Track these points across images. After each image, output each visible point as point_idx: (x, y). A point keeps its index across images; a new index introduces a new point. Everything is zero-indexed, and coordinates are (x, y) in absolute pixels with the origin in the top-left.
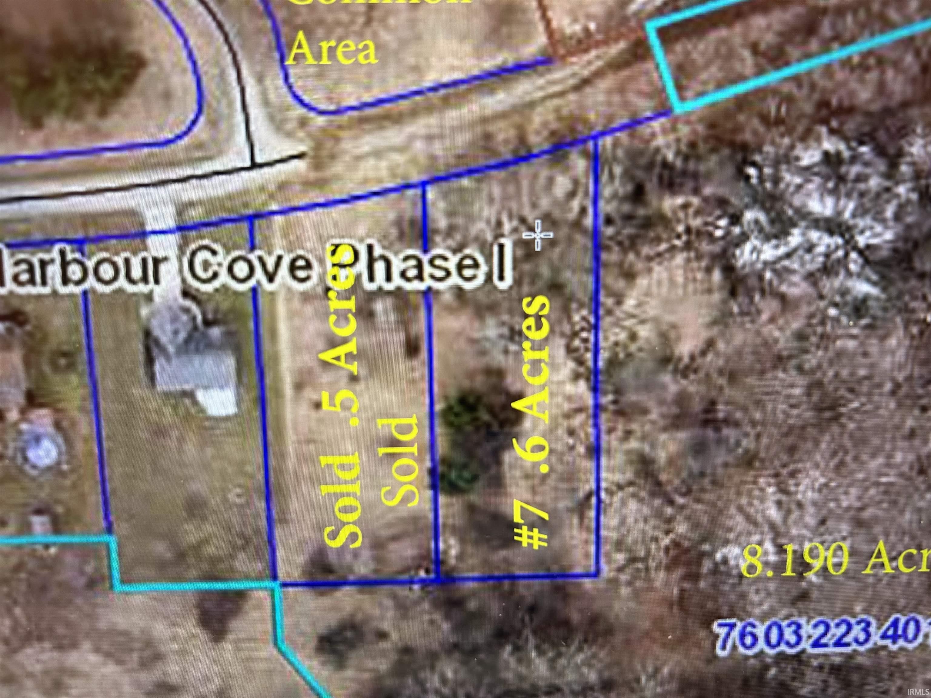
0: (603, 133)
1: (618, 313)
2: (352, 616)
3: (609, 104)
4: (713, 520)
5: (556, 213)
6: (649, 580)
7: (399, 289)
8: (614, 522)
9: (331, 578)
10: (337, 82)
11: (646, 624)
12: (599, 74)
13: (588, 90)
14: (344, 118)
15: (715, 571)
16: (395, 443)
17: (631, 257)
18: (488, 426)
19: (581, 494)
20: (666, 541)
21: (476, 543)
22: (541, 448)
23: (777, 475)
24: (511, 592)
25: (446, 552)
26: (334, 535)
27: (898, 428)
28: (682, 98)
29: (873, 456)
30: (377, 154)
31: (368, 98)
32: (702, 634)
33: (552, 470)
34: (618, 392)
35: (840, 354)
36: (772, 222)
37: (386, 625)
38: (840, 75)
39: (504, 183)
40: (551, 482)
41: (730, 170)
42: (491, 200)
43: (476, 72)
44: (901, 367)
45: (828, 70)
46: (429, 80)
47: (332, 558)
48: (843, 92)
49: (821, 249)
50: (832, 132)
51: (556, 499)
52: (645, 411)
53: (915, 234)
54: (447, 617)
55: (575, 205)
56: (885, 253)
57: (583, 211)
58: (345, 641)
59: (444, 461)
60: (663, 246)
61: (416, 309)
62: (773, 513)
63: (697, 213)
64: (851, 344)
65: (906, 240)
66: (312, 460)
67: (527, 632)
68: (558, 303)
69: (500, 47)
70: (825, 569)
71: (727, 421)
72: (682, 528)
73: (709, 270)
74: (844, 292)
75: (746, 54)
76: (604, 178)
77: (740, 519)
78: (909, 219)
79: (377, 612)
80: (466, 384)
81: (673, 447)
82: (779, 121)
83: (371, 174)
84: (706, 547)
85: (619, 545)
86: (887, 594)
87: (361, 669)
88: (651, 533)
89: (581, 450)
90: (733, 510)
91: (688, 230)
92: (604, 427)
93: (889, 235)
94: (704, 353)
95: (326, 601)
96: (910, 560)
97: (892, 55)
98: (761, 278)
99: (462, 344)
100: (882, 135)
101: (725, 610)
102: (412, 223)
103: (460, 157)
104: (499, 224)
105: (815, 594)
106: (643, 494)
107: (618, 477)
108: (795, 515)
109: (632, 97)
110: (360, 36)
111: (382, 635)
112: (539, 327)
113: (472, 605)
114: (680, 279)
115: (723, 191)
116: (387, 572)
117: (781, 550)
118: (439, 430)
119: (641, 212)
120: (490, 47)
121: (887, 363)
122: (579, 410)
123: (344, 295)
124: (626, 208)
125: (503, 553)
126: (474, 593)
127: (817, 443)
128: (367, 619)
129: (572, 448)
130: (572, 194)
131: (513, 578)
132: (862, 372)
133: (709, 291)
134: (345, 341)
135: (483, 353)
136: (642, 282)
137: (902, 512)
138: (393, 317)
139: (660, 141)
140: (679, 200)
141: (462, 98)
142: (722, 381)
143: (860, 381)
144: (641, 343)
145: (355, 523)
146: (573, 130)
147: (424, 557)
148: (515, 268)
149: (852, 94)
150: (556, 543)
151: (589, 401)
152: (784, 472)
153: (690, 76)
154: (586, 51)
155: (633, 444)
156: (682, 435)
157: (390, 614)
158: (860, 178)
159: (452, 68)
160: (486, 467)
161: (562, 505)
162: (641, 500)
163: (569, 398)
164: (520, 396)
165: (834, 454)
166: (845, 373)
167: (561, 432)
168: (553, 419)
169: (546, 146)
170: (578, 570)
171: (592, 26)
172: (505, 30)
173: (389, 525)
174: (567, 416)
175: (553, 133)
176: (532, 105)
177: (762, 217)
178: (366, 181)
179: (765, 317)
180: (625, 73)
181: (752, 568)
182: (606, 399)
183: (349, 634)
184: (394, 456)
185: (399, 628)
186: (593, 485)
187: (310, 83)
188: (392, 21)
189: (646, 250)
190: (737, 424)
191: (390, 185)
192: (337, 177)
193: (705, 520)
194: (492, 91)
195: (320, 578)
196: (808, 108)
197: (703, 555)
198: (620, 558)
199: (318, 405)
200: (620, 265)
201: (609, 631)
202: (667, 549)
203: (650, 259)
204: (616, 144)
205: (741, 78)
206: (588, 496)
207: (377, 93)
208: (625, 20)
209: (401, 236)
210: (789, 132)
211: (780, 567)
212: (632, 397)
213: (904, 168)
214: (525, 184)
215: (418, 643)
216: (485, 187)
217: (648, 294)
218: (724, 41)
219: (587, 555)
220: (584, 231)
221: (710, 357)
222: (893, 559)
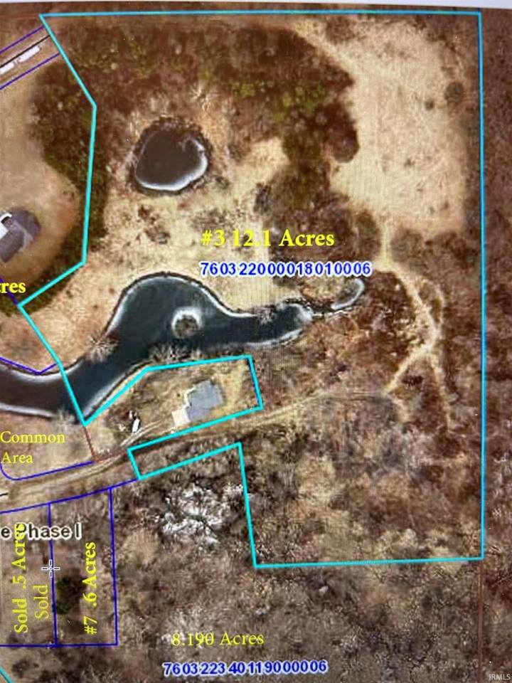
0: (113, 487)
1: (122, 549)
2: (25, 657)
3: (115, 477)
4: (160, 624)
5: (97, 514)
6: (136, 646)
7: (40, 540)
8: (122, 624)
9: (17, 644)
10: (19, 469)
11: (136, 664)
12: (111, 467)
13: (107, 472)
14: (21, 482)
15: (162, 643)
16: (40, 595)
17: (125, 529)
18: (74, 589)
19: (109, 614)
20: (142, 632)
21: (70, 632)
22: (93, 597)
23: (183, 607)
24: (84, 651)
25: (59, 635)
26: (18, 628)
27: (229, 590)
28: (141, 474)
29: (220, 600)
30: (33, 493)
31: (30, 475)
32: (158, 668)
33: (98, 605)
34: (122, 577)
35: (204, 564)
36: (176, 517)
37: (37, 662)
38: (199, 465)
39: (78, 504)
40: (98, 610)
41: (159, 499)
42: (73, 509)
43: (67, 466)
44: (228, 569)
45: (194, 464)
46: (51, 469)
47: (17, 637)
48: (200, 471)
49: (195, 526)
50: (196, 485)
51: (100, 616)
52: (132, 584)
53: (230, 520)
54: (60, 659)
55: (104, 511)
56: (219, 527)
57: (106, 513)
58: (22, 667)
59: (58, 602)
60: (136, 526)
61: (47, 547)
62: (183, 622)
63: (148, 514)
64: (208, 560)
65: (227, 523)
66: (9, 601)
67: (90, 666)
68: (98, 544)
69: (75, 458)
70: (204, 643)
71: (163, 588)
72: (148, 627)
73: (153, 534)
74: (204, 542)
75: (164, 459)
76: (114, 502)
77: (170, 624)
78: (227, 515)
79: (34, 657)
80: (66, 574)
81: (143, 597)
82: (177, 482)
83: (31, 500)
84: (158, 634)
85: (124, 633)
86: (230, 653)
87: (29, 678)
88: (136, 629)
89: (109, 598)
90: (167, 621)
91: (145, 520)
92: (117, 589)
93: (220, 521)
94: (153, 563)
95: (15, 652)
96: (237, 640)
97: (218, 458)
98: (173, 536)
99: (63, 559)
100: (215, 486)
101: (166, 659)
102: (45, 517)
103: (62, 494)
104: (76, 517)
105: (201, 653)
106: (133, 614)
107: (123, 608)
108: (191, 622)
109: (123, 474)
110: (27, 454)
111: (36, 666)
112: (91, 553)
113: (69, 655)
114: (143, 537)
115: (158, 506)
116: (38, 642)
117: (187, 636)
118: (56, 591)
119: (128, 514)
120: (71, 458)
121: (222, 567)
122: (108, 583)
123: (21, 542)
124: (122, 512)
125: (80, 636)
126: (70, 650)
127: (198, 596)
128: (31, 659)
129: (105, 597)
130: (102, 507)
131: (85, 645)
132: (213, 570)
133: (154, 541)
134: (21, 558)
135: (71, 563)
136: (129, 538)
137: (233, 622)
138: (38, 550)
139: (134, 489)
140: (141, 510)
141: (62, 475)
142: (160, 573)
143: (213, 574)
144: (130, 559)
145: (26, 624)
146: (102, 486)
147: (51, 637)
148: (82, 532)
149: (203, 472)
150: (100, 632)
151: (112, 580)
152: (186, 606)
153: (143, 467)
154: (106, 459)
155: (129, 596)
156: (147, 593)
157: (39, 658)
158: (207, 501)
159: (58, 465)
160: (73, 604)
161: (102, 618)
162: (132, 617)
163: (104, 579)
164: (85, 578)
165: (204, 600)
166: (207, 570)
167: (101, 591)
168: (98, 587)
169: (92, 491)
170: (109, 642)
171: (108, 450)
172: (77, 452)
173: (38, 625)
174: (104, 585)
175: (95, 487)
176: (87, 477)
177: (172, 515)
178: (29, 503)
179: (175, 550)
180: (120, 466)
181: (176, 642)
182: (118, 580)
183: (24, 665)
184: (39, 600)
185: (43, 663)
186: (114, 611)
187: (9, 469)
188: (38, 449)
189: (130, 527)
190: (167, 589)
191: (37, 504)
192: (18, 501)
193: (157, 624)
194: (73, 473)
195: (13, 643)
196: (187, 477)
197: (156, 638)
198: (125, 638)
199: (11, 581)
200: (121, 532)
201: (122, 666)
202: (143, 635)
203: (132, 530)
204: (117, 491)
205: (162, 467)
206: (112, 615)
207: (33, 473)
208: (120, 448)
209: (41, 522)
210: (181, 485)
211: (187, 642)
212: (127, 579)
213: (224, 497)
214: (85, 505)
215: (50, 669)
216: (71, 505)
217: (132, 542)
218: (156, 454)
219: (112, 637)
220: (107, 520)
221: (155, 565)
222: (231, 640)
